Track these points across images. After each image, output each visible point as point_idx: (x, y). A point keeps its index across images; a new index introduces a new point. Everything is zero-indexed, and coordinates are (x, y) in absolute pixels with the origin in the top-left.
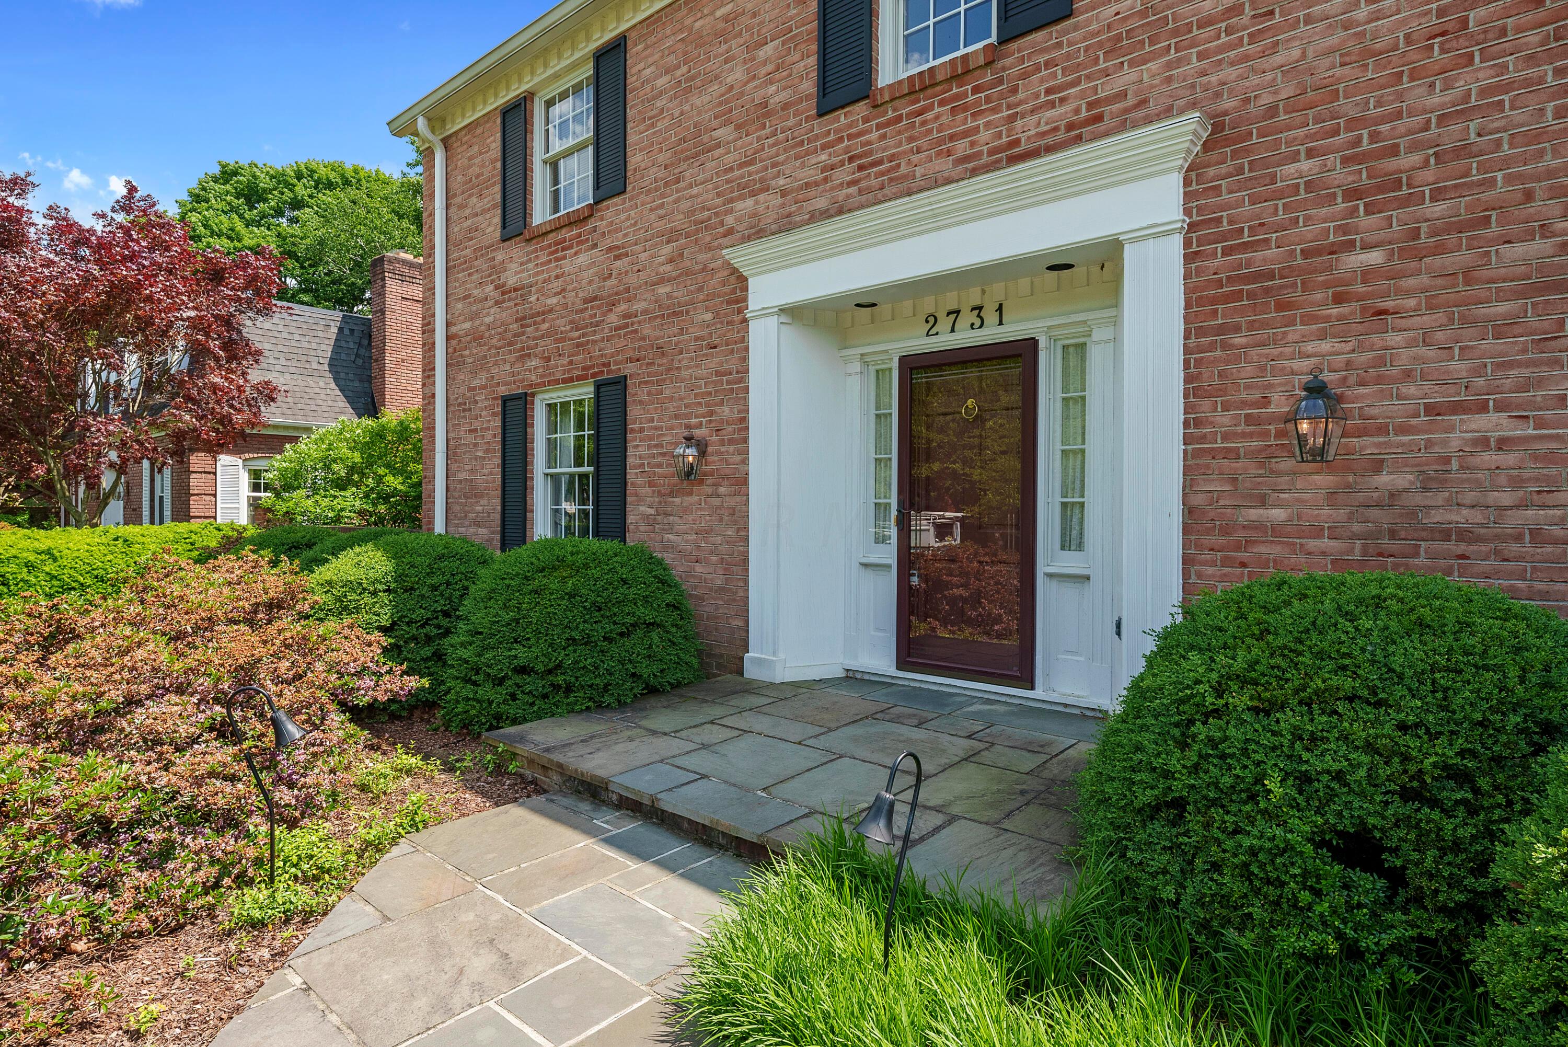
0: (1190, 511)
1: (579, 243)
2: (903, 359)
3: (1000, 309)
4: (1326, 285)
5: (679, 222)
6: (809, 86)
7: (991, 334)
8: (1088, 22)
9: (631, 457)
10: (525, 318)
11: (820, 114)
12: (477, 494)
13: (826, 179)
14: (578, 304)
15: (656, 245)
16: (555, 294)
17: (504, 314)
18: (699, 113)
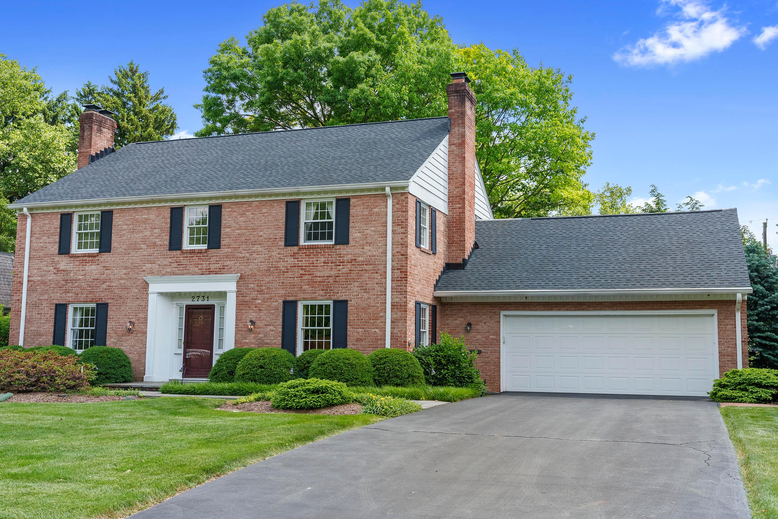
0: (236, 340)
1: (91, 262)
2: (187, 306)
3: (208, 297)
4: (254, 305)
5: (128, 265)
6: (167, 243)
7: (206, 303)
8: (223, 251)
9: (109, 326)
10: (68, 280)
11: (169, 250)
12: (40, 335)
13: (170, 265)
14: (91, 280)
15: (120, 269)
16: (81, 275)
17: (58, 278)
18: (136, 239)
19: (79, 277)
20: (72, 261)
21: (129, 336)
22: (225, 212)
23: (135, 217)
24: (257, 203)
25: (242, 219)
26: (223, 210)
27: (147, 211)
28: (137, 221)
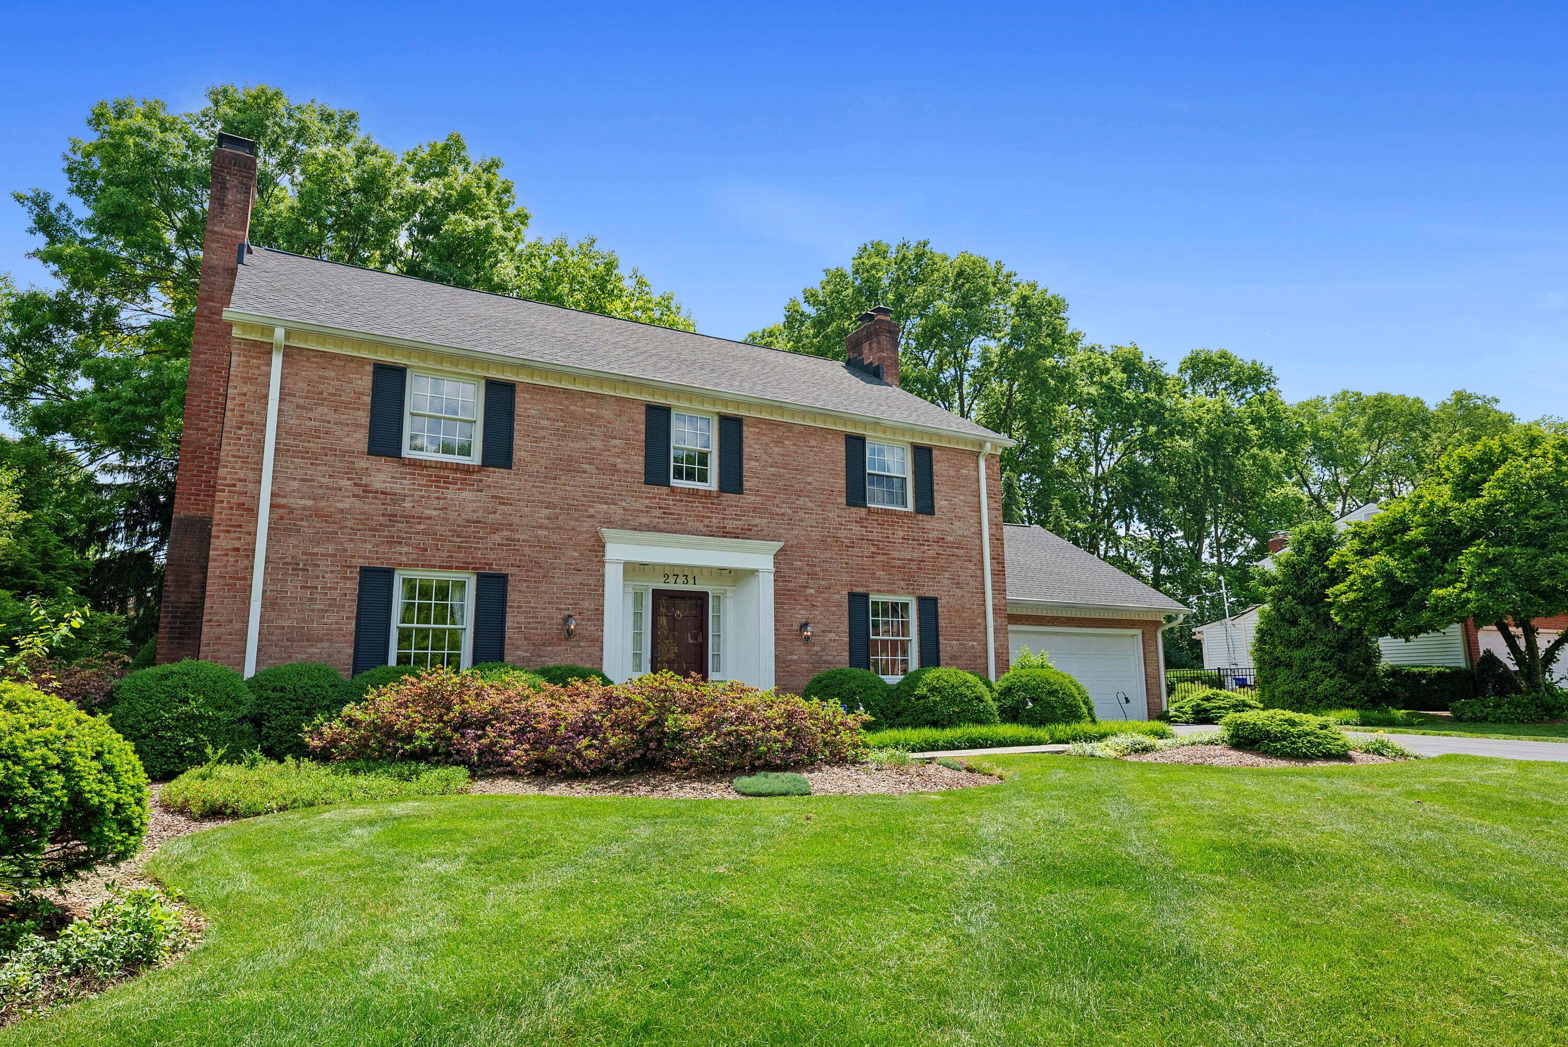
0: (776, 656)
1: (462, 484)
2: (654, 591)
3: (696, 580)
4: (804, 596)
5: (555, 499)
6: (640, 468)
7: (690, 587)
8: (747, 499)
9: (510, 622)
10: (396, 516)
11: (646, 483)
12: (312, 639)
13: (647, 512)
14: (460, 521)
15: (537, 506)
16: (435, 509)
17: (366, 507)
18: (571, 451)
19: (428, 512)
20: (408, 474)
21: (560, 645)
22: (748, 433)
23: (567, 408)
24: (802, 429)
25: (777, 449)
26: (745, 428)
27: (594, 400)
28: (573, 415)
